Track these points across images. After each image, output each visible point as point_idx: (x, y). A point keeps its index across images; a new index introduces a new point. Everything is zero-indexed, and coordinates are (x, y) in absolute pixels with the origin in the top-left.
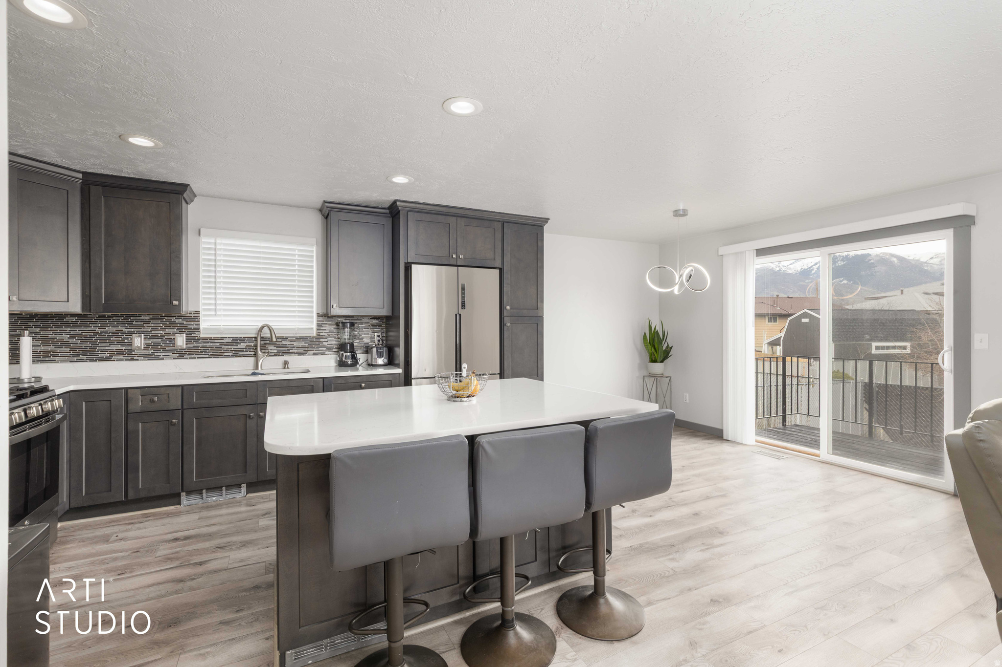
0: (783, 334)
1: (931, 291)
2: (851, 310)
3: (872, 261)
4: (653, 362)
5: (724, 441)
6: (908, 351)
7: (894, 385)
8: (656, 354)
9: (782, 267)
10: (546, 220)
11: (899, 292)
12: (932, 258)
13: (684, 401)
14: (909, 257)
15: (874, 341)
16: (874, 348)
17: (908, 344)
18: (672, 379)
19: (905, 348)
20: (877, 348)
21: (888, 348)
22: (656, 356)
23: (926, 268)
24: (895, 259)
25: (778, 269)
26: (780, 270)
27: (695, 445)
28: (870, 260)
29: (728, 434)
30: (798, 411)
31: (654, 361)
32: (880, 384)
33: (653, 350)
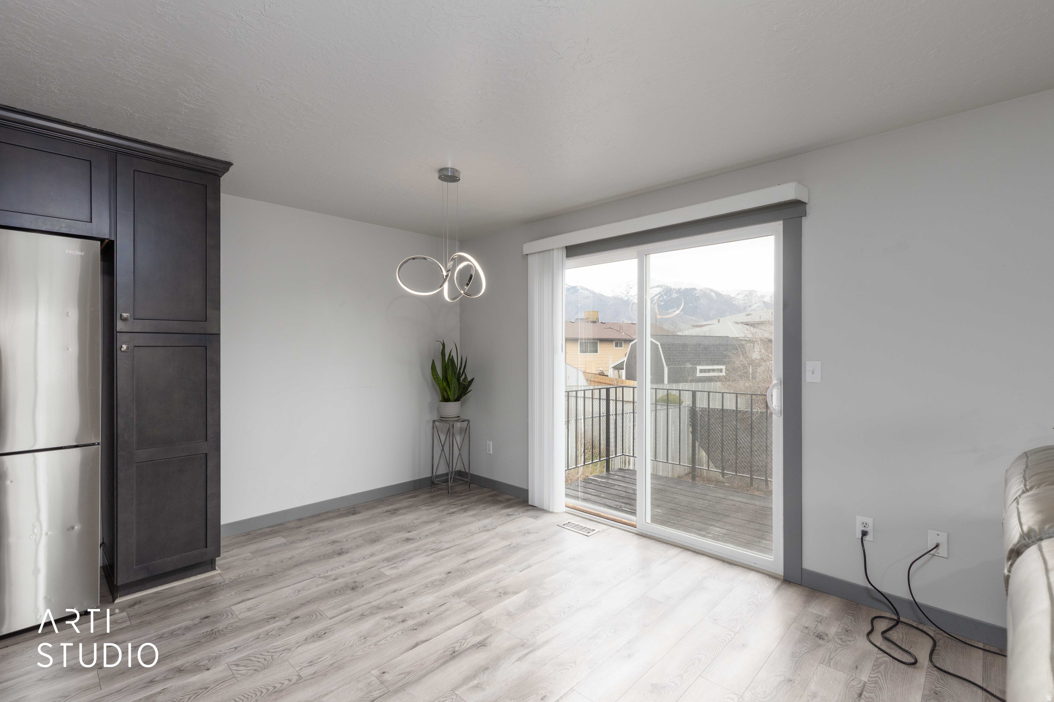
0: (625, 359)
1: (739, 321)
2: (681, 336)
3: (697, 295)
4: (445, 402)
5: (530, 508)
6: (723, 374)
7: (714, 409)
8: (448, 390)
9: (630, 296)
10: (227, 165)
11: (717, 320)
12: (738, 294)
13: (488, 452)
14: (723, 292)
15: (700, 364)
16: (698, 371)
17: (723, 367)
18: (471, 423)
19: (721, 370)
20: (701, 371)
21: (709, 371)
22: (449, 393)
23: (734, 302)
24: (713, 294)
25: (626, 298)
26: (628, 300)
27: (486, 522)
28: (696, 294)
29: (534, 498)
30: (623, 452)
31: (446, 399)
32: (703, 408)
33: (445, 384)
